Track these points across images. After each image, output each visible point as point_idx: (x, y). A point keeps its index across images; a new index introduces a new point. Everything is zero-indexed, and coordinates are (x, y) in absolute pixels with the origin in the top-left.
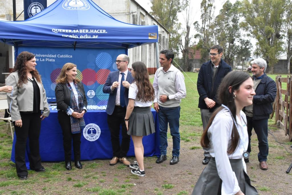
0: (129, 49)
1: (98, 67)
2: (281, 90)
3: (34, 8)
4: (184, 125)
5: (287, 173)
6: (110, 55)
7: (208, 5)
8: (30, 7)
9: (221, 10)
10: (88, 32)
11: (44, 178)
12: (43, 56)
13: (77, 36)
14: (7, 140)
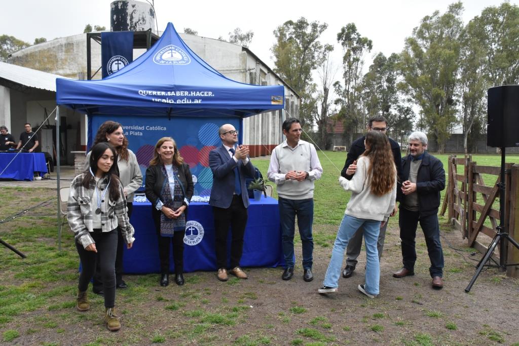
0: (244, 119)
1: (202, 143)
2: (457, 175)
3: (116, 64)
4: (320, 223)
5: (467, 291)
7: (354, 59)
8: (110, 62)
9: (371, 67)
10: (188, 94)
11: (125, 297)
12: (127, 128)
13: (172, 100)
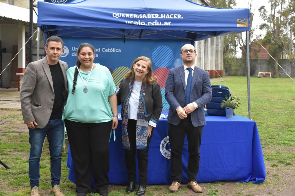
1: (155, 64)
6: (171, 49)
10: (159, 17)
13: (143, 22)
14: (47, 157)
